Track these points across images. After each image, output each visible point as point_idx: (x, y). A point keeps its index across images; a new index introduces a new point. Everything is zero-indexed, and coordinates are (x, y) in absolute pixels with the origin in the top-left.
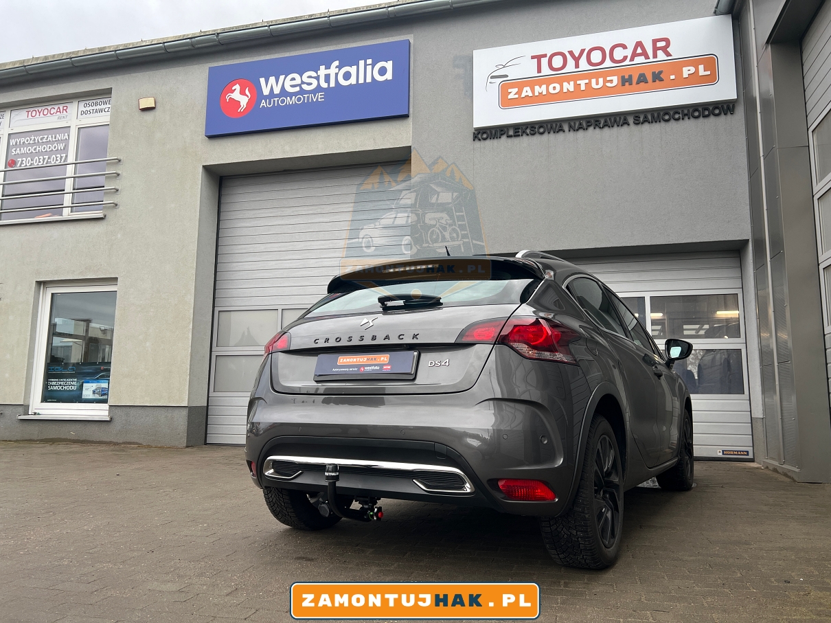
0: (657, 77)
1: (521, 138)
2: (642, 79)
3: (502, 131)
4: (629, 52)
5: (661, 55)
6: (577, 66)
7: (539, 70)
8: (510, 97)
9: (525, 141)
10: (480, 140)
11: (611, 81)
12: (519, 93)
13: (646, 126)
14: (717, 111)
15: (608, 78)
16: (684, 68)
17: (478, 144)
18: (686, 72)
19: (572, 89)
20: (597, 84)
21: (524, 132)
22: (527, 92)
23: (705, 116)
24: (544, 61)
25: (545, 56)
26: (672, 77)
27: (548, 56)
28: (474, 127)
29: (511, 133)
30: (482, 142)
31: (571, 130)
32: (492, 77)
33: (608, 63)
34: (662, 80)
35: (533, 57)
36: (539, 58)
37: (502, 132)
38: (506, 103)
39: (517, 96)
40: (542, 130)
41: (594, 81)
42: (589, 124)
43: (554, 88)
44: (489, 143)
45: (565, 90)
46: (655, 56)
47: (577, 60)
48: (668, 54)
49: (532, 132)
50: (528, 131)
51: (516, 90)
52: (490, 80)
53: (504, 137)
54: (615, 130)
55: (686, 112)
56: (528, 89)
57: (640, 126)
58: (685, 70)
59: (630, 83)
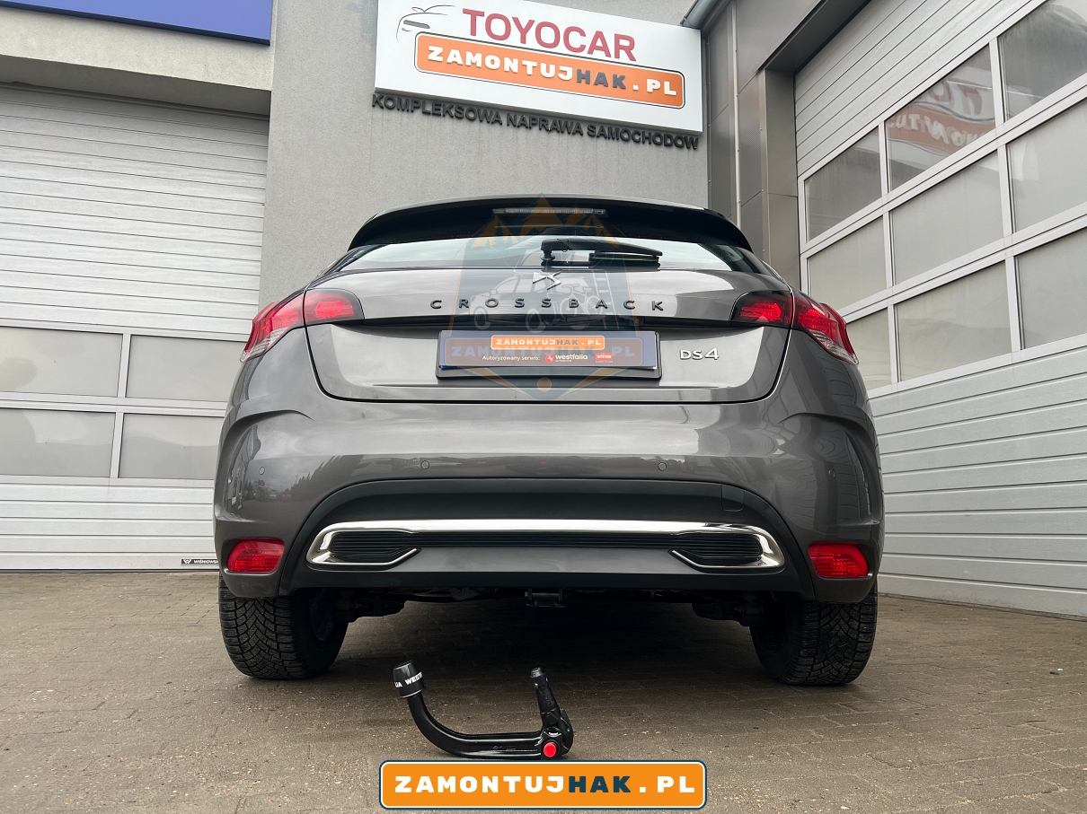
0: (619, 83)
1: (442, 119)
2: (601, 80)
3: (416, 102)
4: (587, 42)
5: (624, 58)
6: (523, 40)
7: (473, 33)
8: (432, 56)
9: (447, 125)
10: (382, 108)
11: (565, 72)
12: (444, 55)
13: (602, 141)
14: (680, 143)
15: (562, 68)
16: (649, 81)
17: (378, 113)
18: (652, 85)
19: (515, 69)
20: (548, 71)
21: (447, 112)
22: (455, 56)
23: (667, 145)
24: (481, 22)
25: (482, 14)
26: (636, 87)
27: (486, 16)
28: (376, 86)
29: (429, 108)
30: (386, 111)
31: (511, 124)
33: (560, 48)
34: (623, 88)
35: (465, 11)
36: (473, 14)
37: (416, 105)
38: (424, 64)
39: (440, 59)
40: (471, 115)
41: (543, 65)
42: (534, 122)
43: (493, 62)
44: (395, 116)
45: (507, 69)
46: (617, 55)
47: (523, 32)
48: (632, 58)
49: (459, 115)
50: (453, 112)
51: (439, 50)
53: (418, 113)
54: (565, 137)
55: (647, 135)
56: (456, 53)
57: (595, 139)
58: (650, 82)
59: (588, 83)
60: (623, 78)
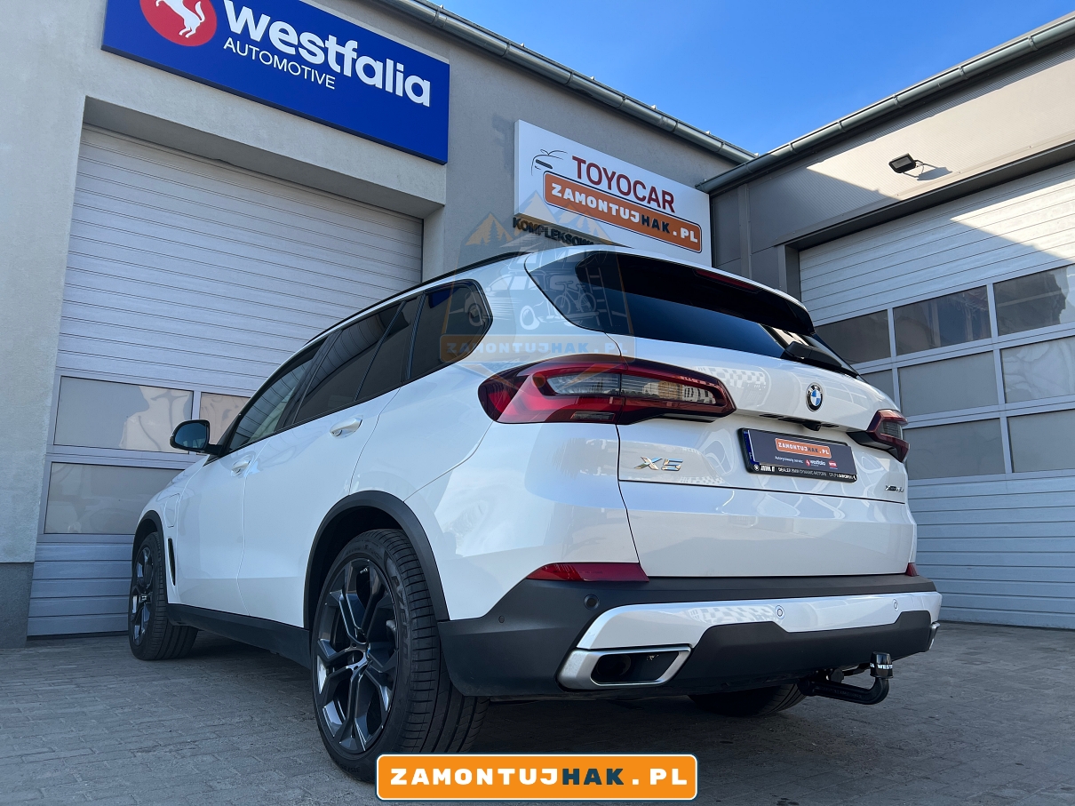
0: (665, 228)
1: (557, 242)
2: (656, 225)
4: (646, 193)
5: (668, 210)
6: (610, 188)
7: (580, 177)
8: (555, 192)
10: (519, 229)
11: (634, 216)
12: (562, 192)
15: (633, 212)
17: (517, 233)
18: (684, 233)
19: (606, 211)
20: (625, 214)
21: (561, 236)
22: (568, 194)
24: (584, 167)
25: (584, 162)
26: (675, 233)
27: (587, 163)
28: (514, 211)
29: (549, 234)
32: (538, 161)
33: (631, 197)
34: (668, 232)
35: (574, 158)
36: (580, 162)
37: (542, 230)
38: (550, 199)
39: (560, 195)
40: (576, 241)
41: (622, 209)
43: (592, 202)
44: (528, 236)
45: (600, 209)
46: (664, 208)
47: (610, 180)
48: (673, 211)
49: (568, 241)
50: (565, 237)
51: (558, 188)
52: (535, 164)
53: (542, 236)
56: (568, 191)
58: (683, 230)
59: (648, 225)
60: (668, 224)
